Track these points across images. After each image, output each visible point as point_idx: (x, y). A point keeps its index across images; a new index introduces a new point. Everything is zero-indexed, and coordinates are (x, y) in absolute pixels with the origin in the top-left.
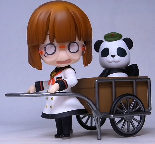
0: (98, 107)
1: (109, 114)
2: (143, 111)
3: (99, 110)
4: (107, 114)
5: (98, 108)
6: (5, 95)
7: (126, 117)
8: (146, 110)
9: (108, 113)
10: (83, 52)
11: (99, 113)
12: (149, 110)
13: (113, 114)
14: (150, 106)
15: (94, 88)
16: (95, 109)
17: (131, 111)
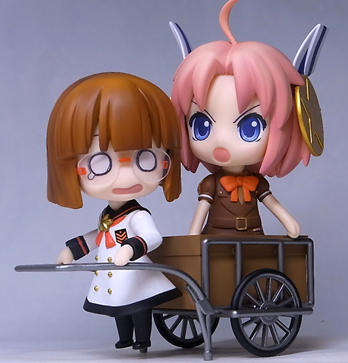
0: (207, 293)
1: (229, 309)
2: (297, 307)
3: (209, 301)
4: (225, 309)
5: (207, 297)
6: (15, 269)
7: (263, 317)
8: (303, 305)
9: (226, 307)
10: (165, 171)
11: (209, 307)
12: (310, 304)
13: (236, 309)
14: (311, 297)
15: (201, 255)
16: (201, 298)
17: (274, 305)
